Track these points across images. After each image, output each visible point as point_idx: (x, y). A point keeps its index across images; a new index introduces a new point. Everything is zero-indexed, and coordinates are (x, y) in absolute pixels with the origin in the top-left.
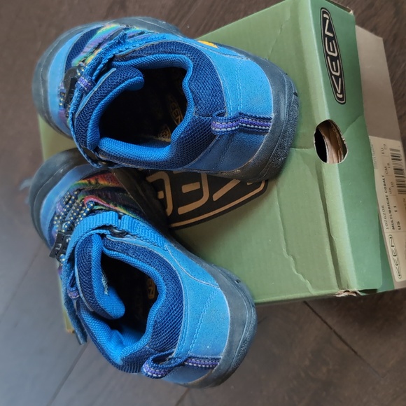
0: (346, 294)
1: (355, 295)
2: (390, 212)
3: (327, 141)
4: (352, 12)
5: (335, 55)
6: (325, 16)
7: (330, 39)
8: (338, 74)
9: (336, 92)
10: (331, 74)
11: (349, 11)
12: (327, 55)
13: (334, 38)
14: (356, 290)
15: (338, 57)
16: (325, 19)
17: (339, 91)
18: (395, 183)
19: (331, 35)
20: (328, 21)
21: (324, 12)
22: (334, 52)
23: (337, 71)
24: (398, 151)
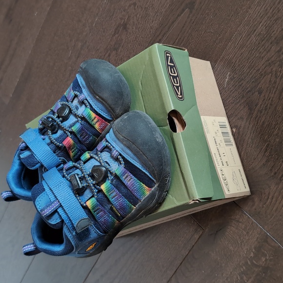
0: (193, 202)
1: (198, 202)
2: (220, 156)
3: (176, 121)
4: (186, 50)
5: (176, 75)
6: (168, 55)
7: (172, 67)
8: (178, 85)
9: (177, 94)
10: (174, 85)
11: (185, 50)
12: (170, 75)
13: (174, 66)
14: (197, 198)
15: (178, 76)
16: (167, 57)
17: (179, 94)
18: (223, 141)
19: (173, 65)
20: (170, 57)
21: (167, 53)
22: (175, 73)
23: (177, 83)
24: (225, 123)
